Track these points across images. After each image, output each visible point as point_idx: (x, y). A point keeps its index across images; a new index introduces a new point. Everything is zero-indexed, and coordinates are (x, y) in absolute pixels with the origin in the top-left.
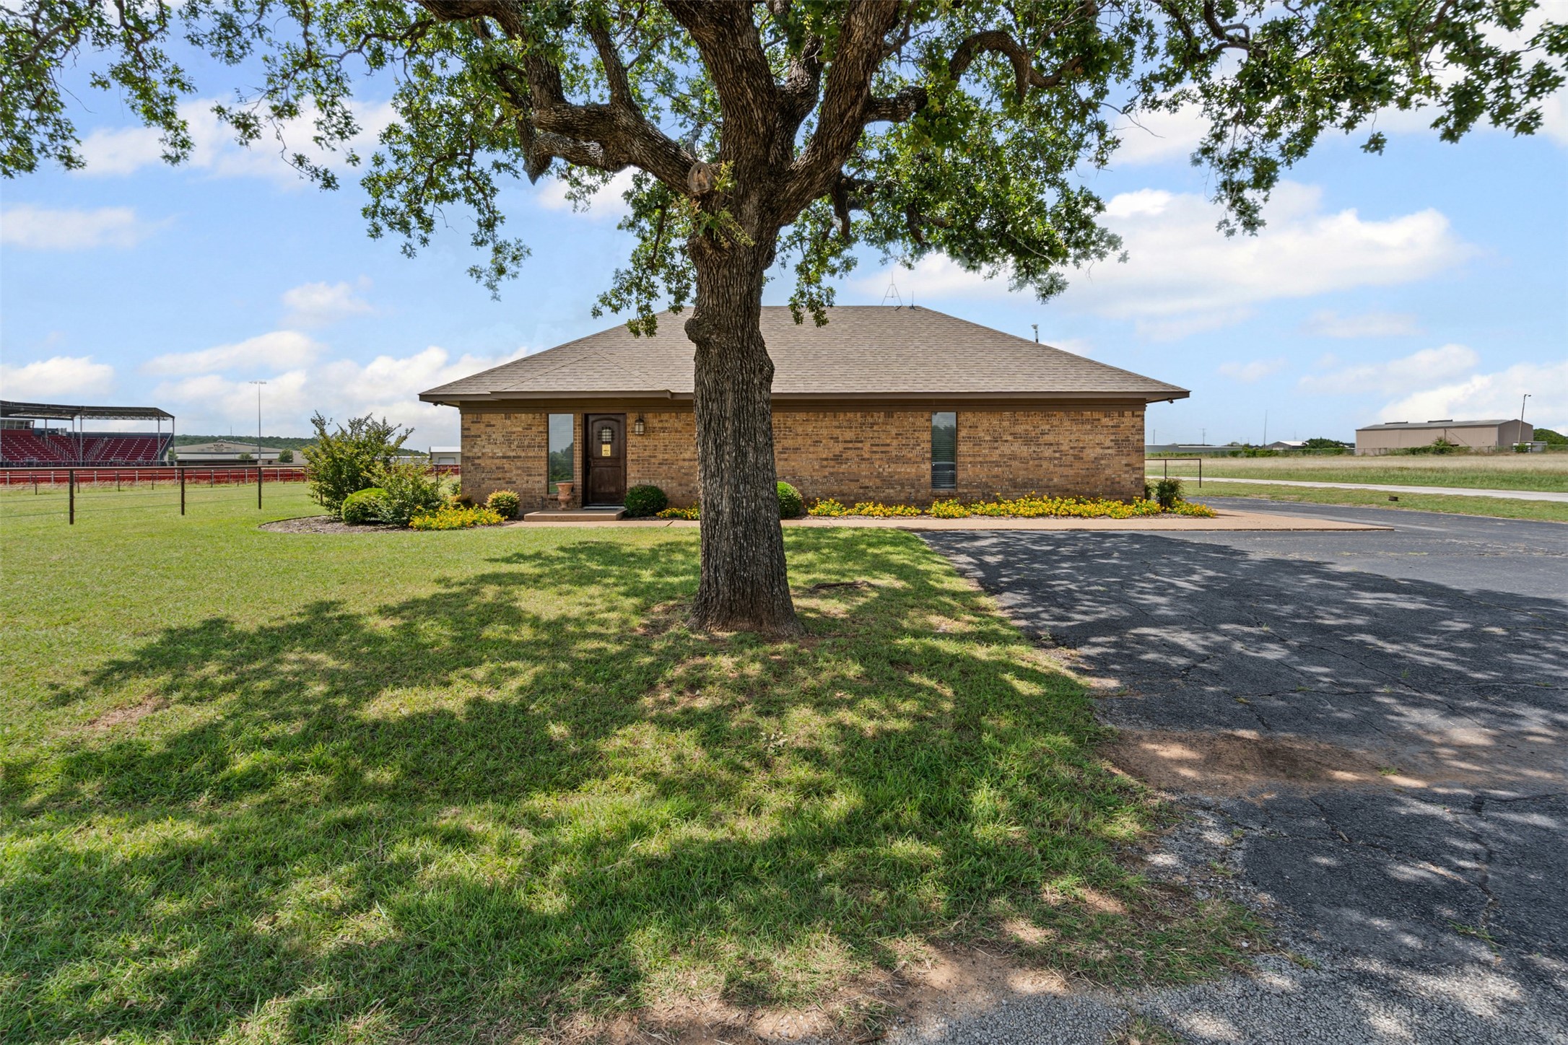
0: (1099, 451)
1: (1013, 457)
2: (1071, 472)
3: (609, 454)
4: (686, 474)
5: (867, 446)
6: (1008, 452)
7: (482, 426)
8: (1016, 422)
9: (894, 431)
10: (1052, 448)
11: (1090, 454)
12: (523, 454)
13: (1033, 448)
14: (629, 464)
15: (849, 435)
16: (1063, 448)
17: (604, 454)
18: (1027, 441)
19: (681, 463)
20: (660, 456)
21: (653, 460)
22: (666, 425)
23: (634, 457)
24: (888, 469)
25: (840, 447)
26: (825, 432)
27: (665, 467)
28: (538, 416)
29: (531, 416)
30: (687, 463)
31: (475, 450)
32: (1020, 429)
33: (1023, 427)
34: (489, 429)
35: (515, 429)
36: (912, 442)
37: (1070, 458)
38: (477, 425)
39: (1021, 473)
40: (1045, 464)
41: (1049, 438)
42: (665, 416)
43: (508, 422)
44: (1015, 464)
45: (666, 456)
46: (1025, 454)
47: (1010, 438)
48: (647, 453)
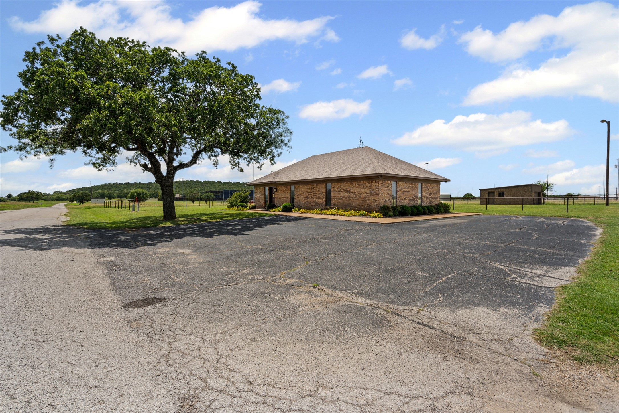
0: (366, 194)
1: (344, 197)
2: (358, 202)
4: (283, 201)
5: (312, 194)
6: (342, 195)
7: (257, 190)
8: (344, 186)
9: (318, 189)
10: (354, 194)
11: (363, 195)
12: (262, 196)
13: (348, 194)
15: (309, 191)
16: (356, 194)
17: (273, 196)
18: (347, 191)
24: (317, 200)
25: (307, 194)
26: (305, 190)
27: (280, 199)
29: (263, 188)
32: (345, 188)
33: (346, 187)
35: (261, 191)
36: (321, 192)
37: (358, 197)
39: (346, 202)
40: (351, 199)
41: (352, 190)
42: (280, 187)
43: (260, 189)
44: (344, 199)
46: (346, 196)
47: (343, 191)
48: (277, 196)
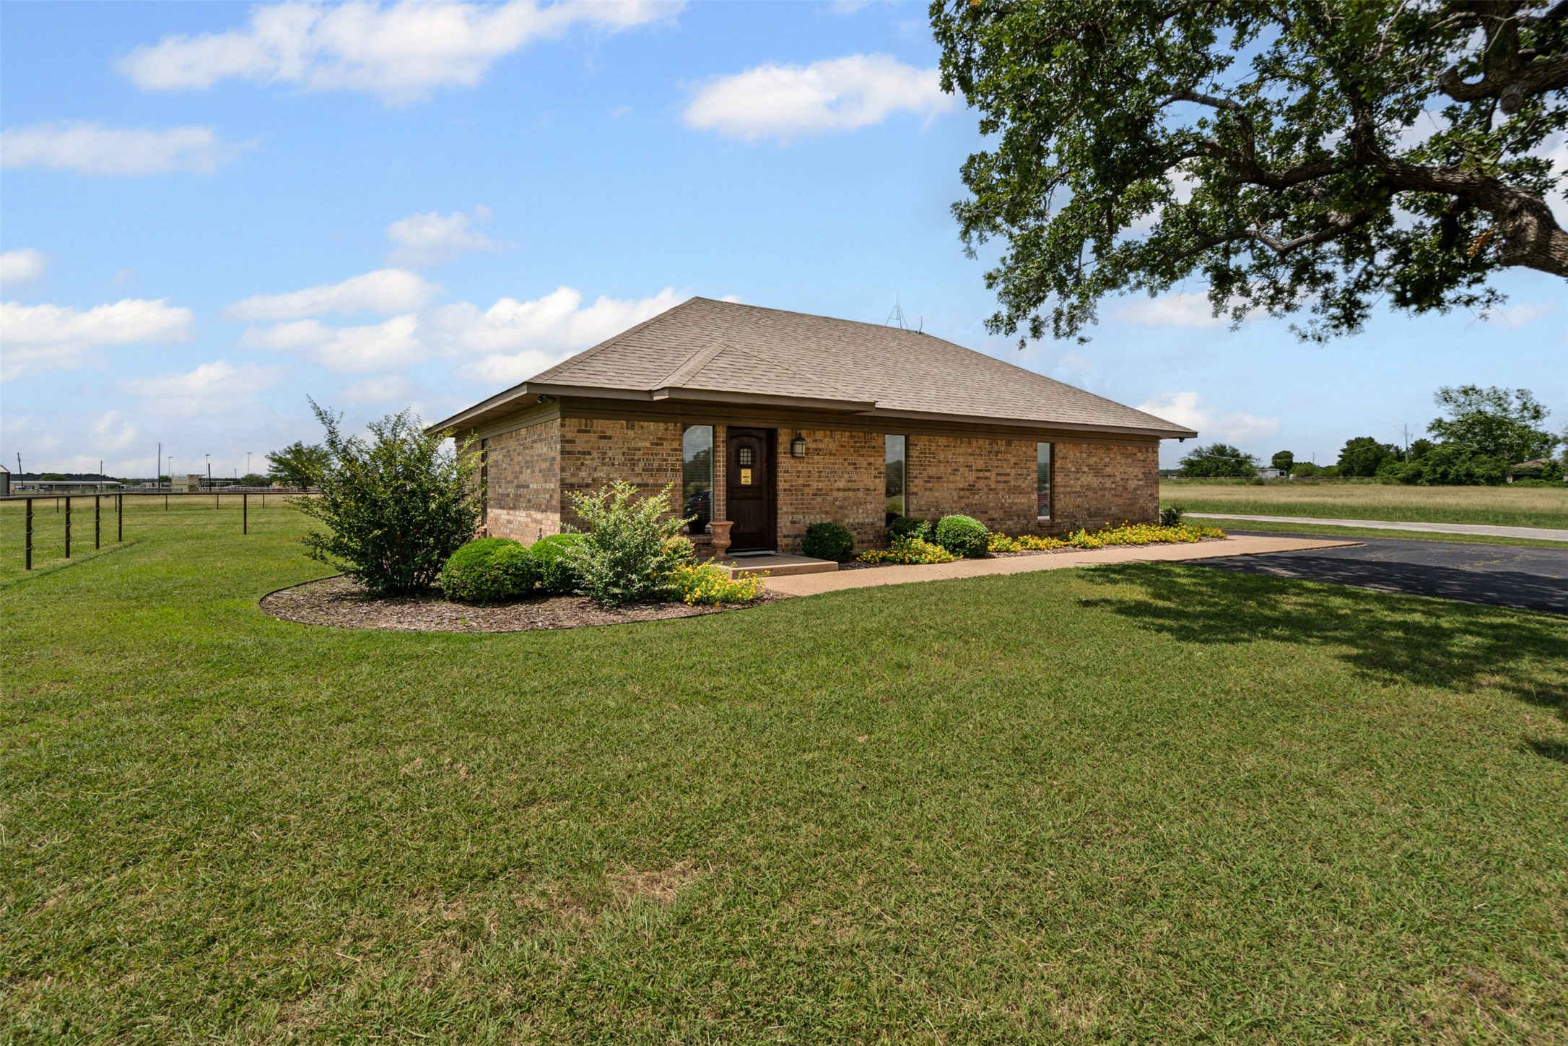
0: (1136, 482)
1: (1089, 488)
2: (1121, 502)
3: (749, 481)
4: (840, 507)
5: (993, 475)
6: (1085, 483)
7: (593, 437)
8: (1090, 455)
9: (1013, 460)
10: (1112, 479)
11: (1132, 484)
12: (651, 481)
13: (1100, 479)
14: (781, 495)
15: (980, 463)
16: (1118, 479)
17: (743, 481)
18: (1098, 472)
19: (835, 494)
20: (815, 485)
21: (806, 490)
22: (821, 446)
23: (787, 486)
24: (1008, 500)
25: (972, 477)
26: (961, 459)
27: (819, 499)
28: (671, 426)
29: (662, 426)
30: (841, 494)
31: (583, 474)
32: (1093, 460)
33: (1095, 459)
34: (603, 443)
35: (640, 444)
36: (1025, 471)
37: (1121, 488)
38: (585, 436)
39: (1094, 502)
40: (1107, 494)
41: (1108, 470)
42: (820, 435)
43: (631, 433)
44: (1090, 493)
45: (821, 485)
46: (1095, 486)
47: (1086, 469)
48: (801, 481)
